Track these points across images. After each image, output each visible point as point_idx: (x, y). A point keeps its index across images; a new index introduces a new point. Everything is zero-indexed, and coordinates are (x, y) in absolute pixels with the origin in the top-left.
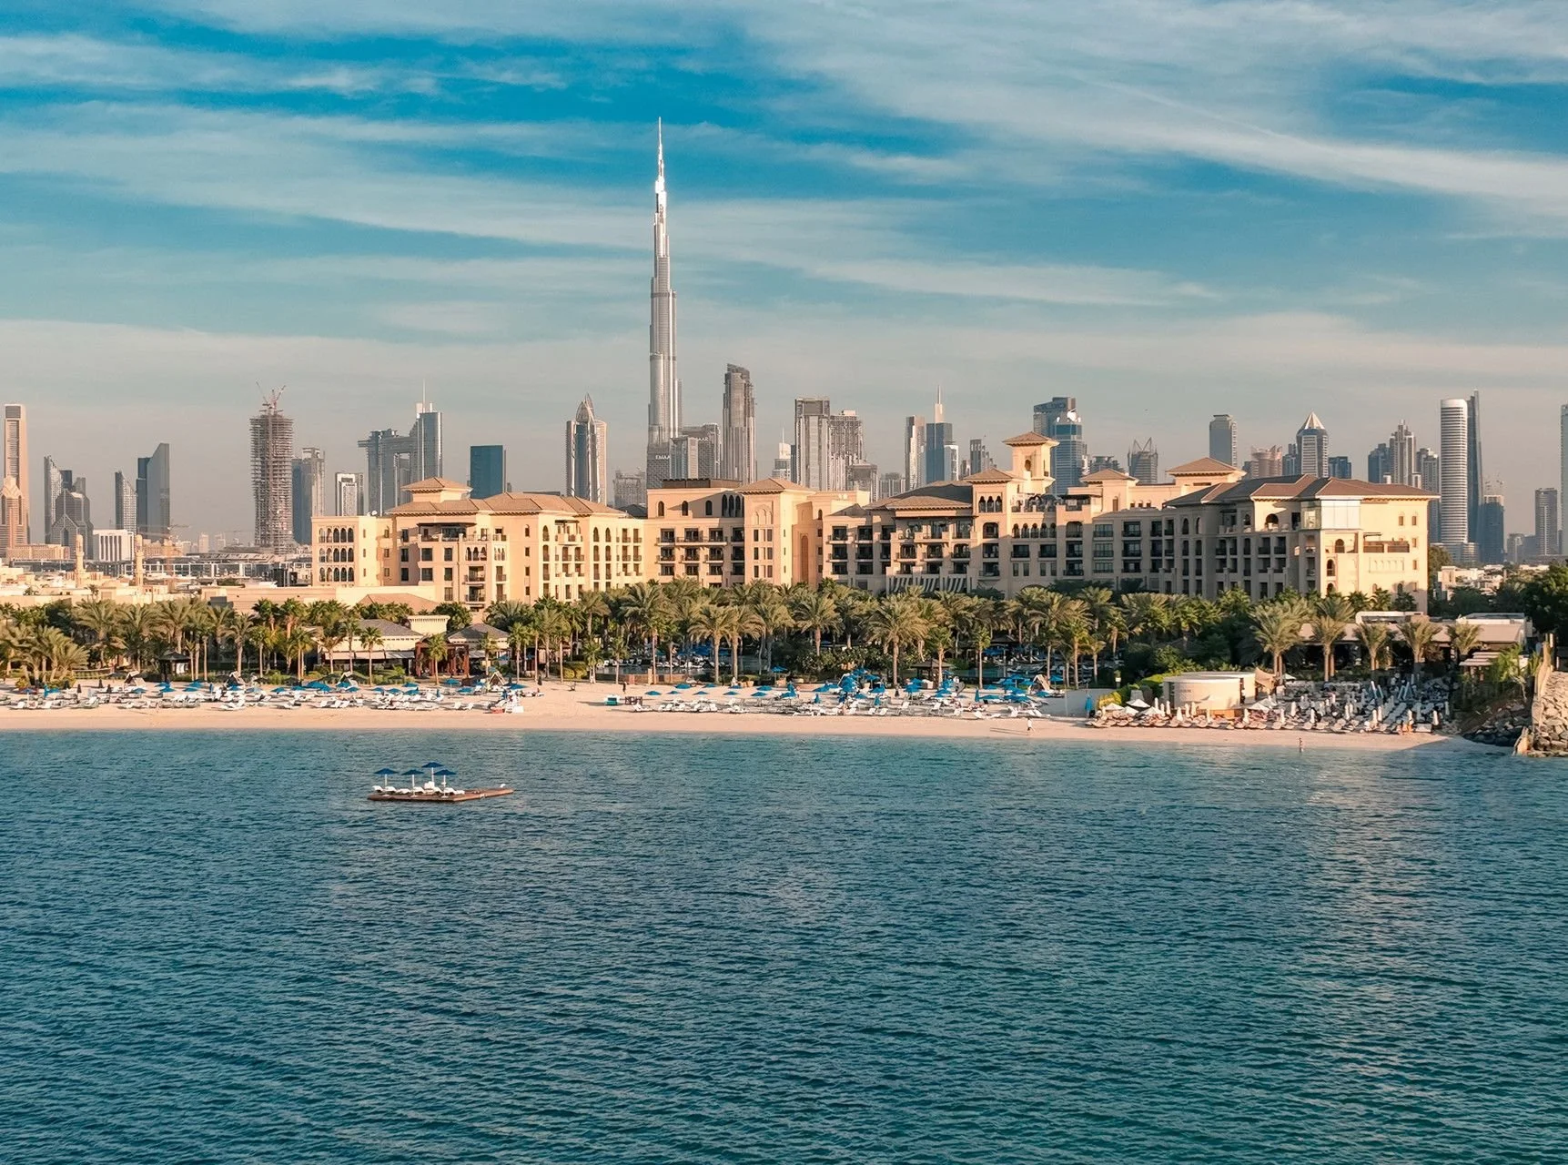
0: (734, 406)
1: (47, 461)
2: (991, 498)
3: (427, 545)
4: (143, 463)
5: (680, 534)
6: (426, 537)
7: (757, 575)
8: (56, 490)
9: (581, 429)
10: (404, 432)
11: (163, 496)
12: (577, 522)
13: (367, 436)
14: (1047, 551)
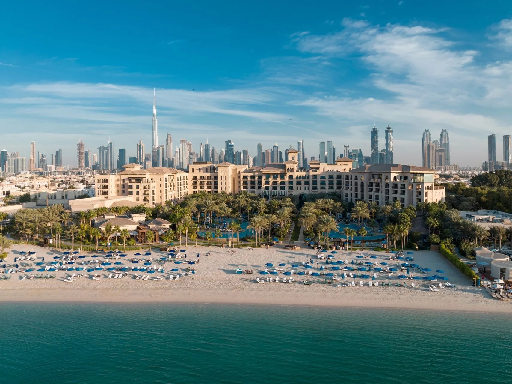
0: (168, 141)
1: (39, 152)
2: (291, 168)
3: (131, 184)
4: (57, 152)
5: (199, 177)
6: (130, 182)
7: (222, 189)
8: (40, 157)
9: (140, 145)
10: (106, 146)
11: (60, 158)
12: (173, 175)
13: (99, 147)
14: (307, 183)
